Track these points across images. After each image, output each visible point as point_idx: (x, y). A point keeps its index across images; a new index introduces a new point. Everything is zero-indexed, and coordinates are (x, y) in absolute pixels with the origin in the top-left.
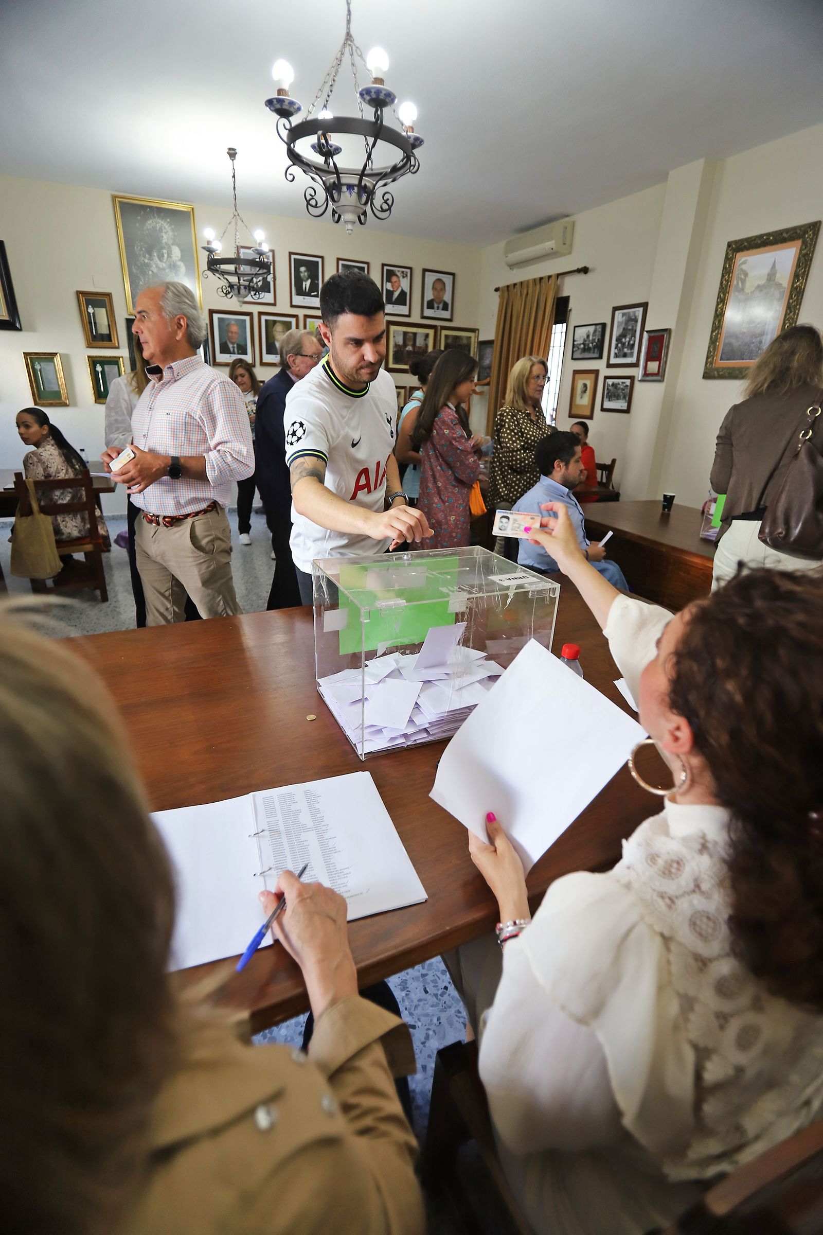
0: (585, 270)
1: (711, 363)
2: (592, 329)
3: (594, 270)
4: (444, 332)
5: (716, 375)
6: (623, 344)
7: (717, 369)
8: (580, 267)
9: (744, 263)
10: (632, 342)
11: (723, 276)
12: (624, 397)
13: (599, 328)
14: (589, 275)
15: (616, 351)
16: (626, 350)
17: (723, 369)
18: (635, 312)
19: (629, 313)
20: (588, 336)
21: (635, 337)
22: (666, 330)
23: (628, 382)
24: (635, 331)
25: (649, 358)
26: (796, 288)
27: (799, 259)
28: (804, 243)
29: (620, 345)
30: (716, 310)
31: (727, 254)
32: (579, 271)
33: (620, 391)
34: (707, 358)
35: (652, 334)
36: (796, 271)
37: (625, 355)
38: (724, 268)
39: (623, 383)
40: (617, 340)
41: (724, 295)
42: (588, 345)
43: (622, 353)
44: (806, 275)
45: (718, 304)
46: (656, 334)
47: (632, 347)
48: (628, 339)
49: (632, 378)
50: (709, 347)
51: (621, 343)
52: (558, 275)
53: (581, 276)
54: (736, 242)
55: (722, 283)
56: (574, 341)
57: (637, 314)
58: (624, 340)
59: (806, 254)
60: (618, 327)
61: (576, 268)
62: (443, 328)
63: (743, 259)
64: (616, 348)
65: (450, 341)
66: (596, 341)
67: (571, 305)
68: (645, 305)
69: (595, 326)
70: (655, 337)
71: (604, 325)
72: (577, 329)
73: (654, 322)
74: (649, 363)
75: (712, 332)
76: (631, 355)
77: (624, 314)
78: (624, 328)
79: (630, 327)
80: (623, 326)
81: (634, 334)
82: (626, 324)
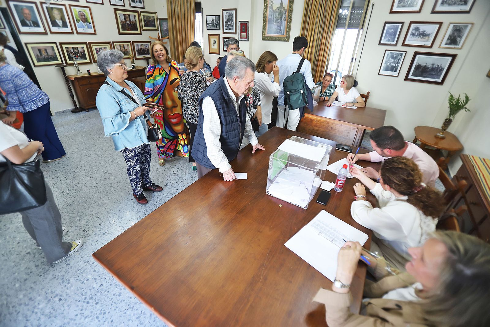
1: (265, 35)
2: (214, 18)
4: (142, 14)
5: (267, 39)
6: (229, 25)
7: (267, 37)
10: (232, 24)
11: (265, 2)
13: (217, 18)
15: (226, 27)
16: (230, 27)
17: (269, 37)
18: (232, 12)
19: (229, 12)
20: (213, 20)
22: (248, 21)
25: (242, 32)
26: (290, 10)
27: (290, 0)
29: (227, 25)
30: (264, 15)
34: (263, 33)
36: (289, 4)
37: (230, 29)
38: (265, 0)
40: (225, 23)
41: (266, 9)
42: (214, 24)
43: (229, 28)
44: (292, 6)
45: (264, 13)
46: (244, 23)
47: (232, 26)
48: (230, 23)
50: (263, 29)
51: (228, 24)
55: (265, 5)
56: (207, 22)
57: (233, 13)
58: (228, 23)
60: (225, 17)
62: (142, 12)
64: (226, 26)
66: (217, 22)
67: (202, 6)
68: (236, 10)
69: (215, 16)
70: (242, 23)
71: (219, 16)
72: (207, 17)
73: (242, 17)
74: (242, 34)
75: (263, 23)
76: (233, 29)
77: (227, 13)
78: (228, 18)
79: (230, 18)
80: (227, 17)
81: (233, 21)
82: (229, 17)
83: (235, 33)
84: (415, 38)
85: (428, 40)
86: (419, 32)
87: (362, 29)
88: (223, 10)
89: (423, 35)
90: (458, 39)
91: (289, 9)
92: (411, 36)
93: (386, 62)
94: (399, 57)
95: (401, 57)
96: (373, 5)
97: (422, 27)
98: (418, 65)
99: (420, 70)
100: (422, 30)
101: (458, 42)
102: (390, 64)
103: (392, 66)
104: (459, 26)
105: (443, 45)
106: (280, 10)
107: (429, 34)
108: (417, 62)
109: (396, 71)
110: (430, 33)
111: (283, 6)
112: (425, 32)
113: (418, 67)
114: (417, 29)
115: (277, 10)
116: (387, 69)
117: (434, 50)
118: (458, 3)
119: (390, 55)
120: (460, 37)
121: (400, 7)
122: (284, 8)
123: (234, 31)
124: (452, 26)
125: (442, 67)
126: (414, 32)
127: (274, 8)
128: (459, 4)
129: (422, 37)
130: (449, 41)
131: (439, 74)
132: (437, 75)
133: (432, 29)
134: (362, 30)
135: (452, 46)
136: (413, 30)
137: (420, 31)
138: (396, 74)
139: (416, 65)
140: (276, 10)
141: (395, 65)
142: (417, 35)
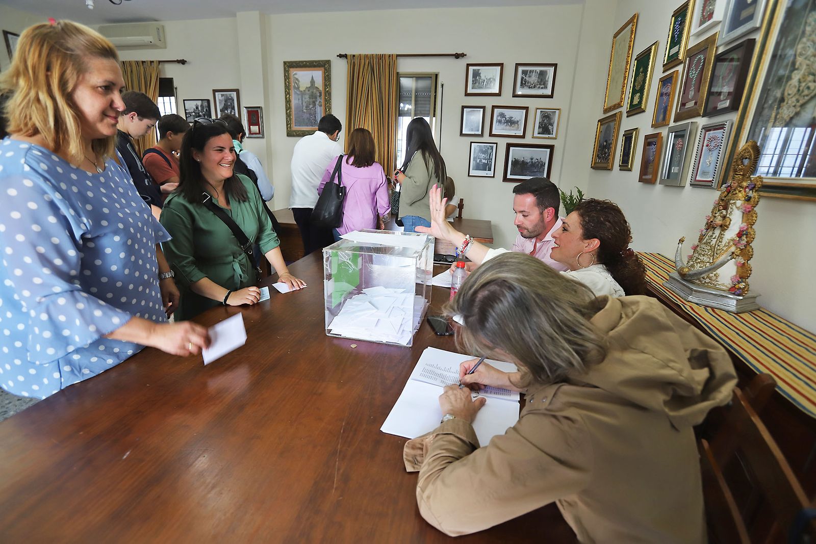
0: (183, 62)
1: (290, 127)
2: (199, 103)
3: (189, 63)
5: (295, 134)
7: (295, 131)
8: (179, 59)
9: (295, 74)
11: (285, 80)
13: (205, 104)
14: (186, 65)
17: (298, 131)
18: (230, 94)
19: (226, 94)
20: (197, 108)
21: (234, 110)
22: (260, 107)
24: (234, 107)
25: (251, 123)
26: (327, 91)
27: (325, 77)
28: (325, 69)
30: (286, 99)
31: (285, 68)
32: (178, 62)
34: (287, 125)
35: (250, 109)
36: (325, 83)
38: (285, 75)
40: (221, 111)
41: (289, 90)
42: (199, 113)
44: (330, 85)
45: (286, 96)
46: (252, 109)
48: (229, 111)
50: (287, 119)
52: (160, 62)
53: (181, 65)
54: (289, 62)
55: (285, 84)
56: (185, 110)
57: (232, 95)
58: (226, 111)
59: (328, 76)
60: (220, 103)
61: (176, 60)
63: (295, 72)
66: (205, 111)
67: (175, 85)
68: (237, 91)
69: (200, 101)
70: (251, 111)
71: (208, 101)
72: (185, 101)
73: (248, 101)
74: (251, 127)
75: (287, 110)
77: (222, 95)
78: (225, 104)
79: (229, 104)
80: (223, 102)
81: (233, 108)
82: (226, 101)
84: (503, 126)
85: (518, 129)
86: (506, 119)
87: (434, 116)
88: (215, 91)
89: (511, 122)
90: (550, 127)
91: (325, 90)
92: (498, 123)
93: (475, 158)
94: (490, 151)
95: (492, 150)
96: (442, 85)
97: (508, 113)
98: (514, 160)
99: (519, 166)
100: (508, 116)
101: (551, 131)
102: (481, 161)
103: (484, 163)
104: (547, 112)
105: (536, 135)
106: (311, 91)
107: (518, 121)
108: (512, 157)
109: (490, 170)
110: (518, 120)
111: (316, 86)
112: (513, 119)
113: (515, 163)
114: (502, 115)
115: (307, 92)
116: (478, 168)
117: (528, 140)
118: (538, 86)
119: (478, 149)
120: (552, 125)
121: (476, 88)
122: (317, 88)
124: (539, 111)
125: (542, 162)
126: (499, 118)
127: (302, 89)
128: (539, 88)
129: (511, 125)
130: (541, 130)
131: (541, 170)
132: (540, 172)
133: (519, 115)
134: (434, 118)
135: (547, 136)
136: (498, 116)
137: (506, 117)
138: (491, 173)
139: (512, 161)
140: (304, 91)
141: (487, 162)
142: (504, 123)
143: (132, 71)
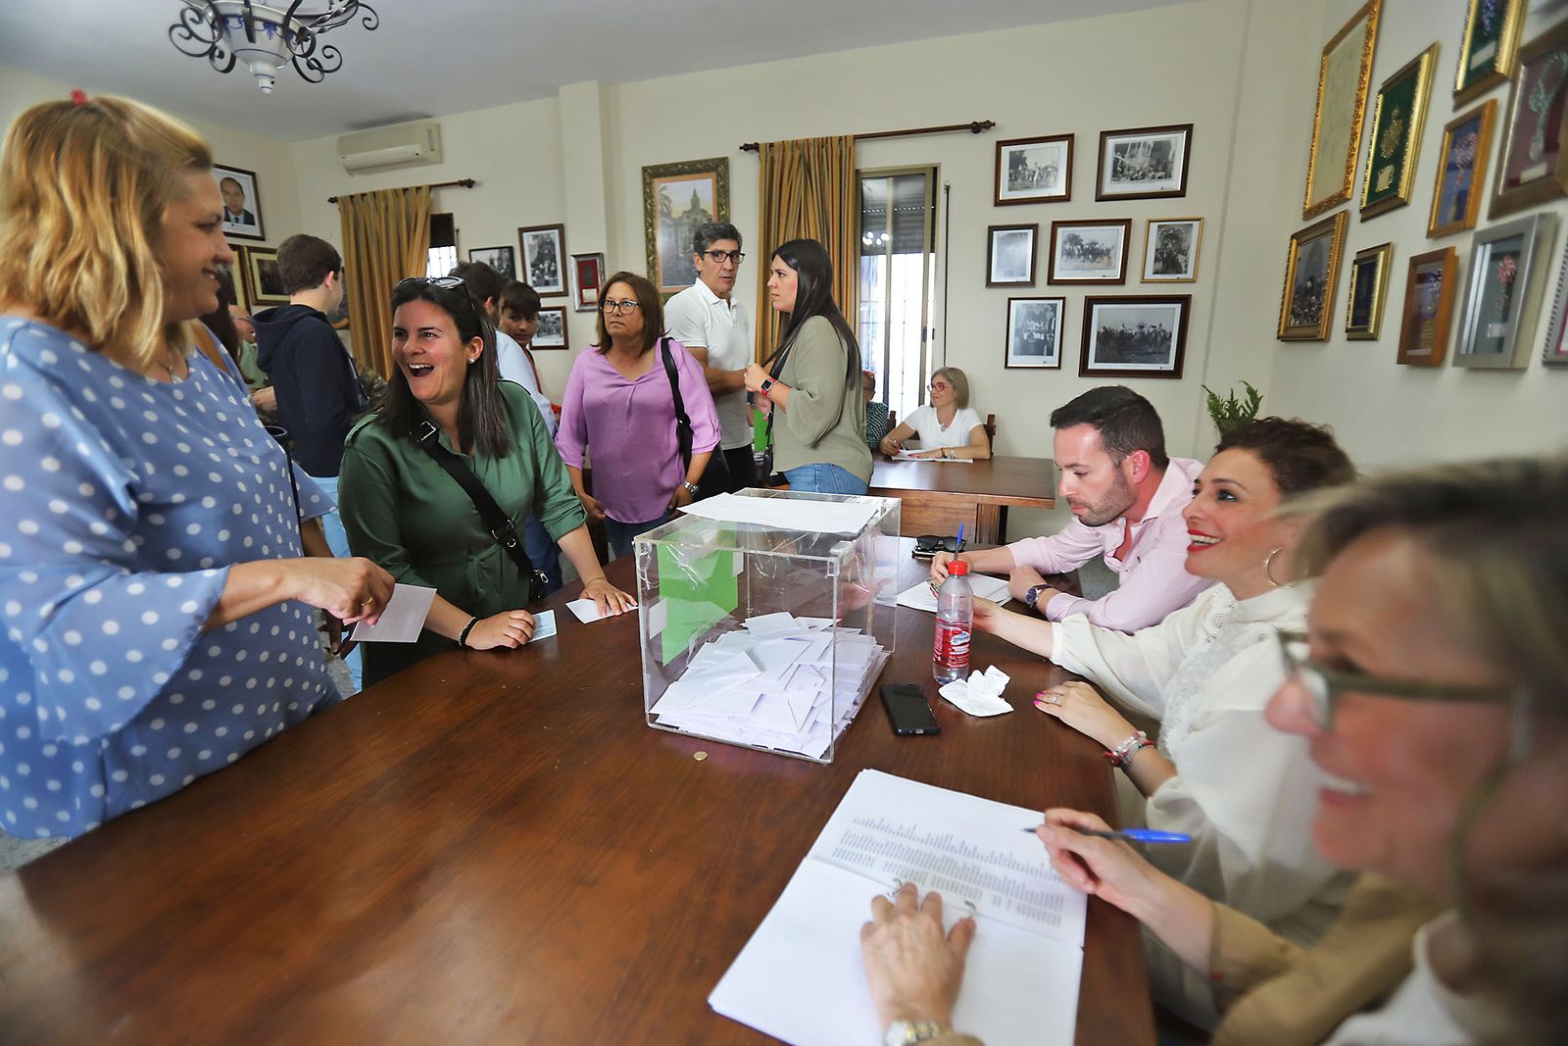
0: (469, 184)
2: (495, 254)
3: (480, 184)
4: (255, 256)
6: (542, 271)
8: (462, 179)
9: (664, 188)
10: (552, 268)
11: (645, 201)
12: (558, 331)
13: (506, 255)
14: (475, 189)
15: (534, 279)
16: (546, 277)
18: (548, 235)
19: (542, 235)
21: (555, 262)
22: (598, 254)
23: (559, 314)
24: (555, 256)
25: (583, 284)
27: (718, 190)
28: (718, 175)
29: (537, 272)
30: (647, 235)
31: (644, 179)
32: (462, 184)
33: (551, 324)
35: (581, 259)
36: (718, 201)
37: (547, 283)
38: (645, 193)
39: (552, 315)
40: (532, 266)
41: (652, 219)
43: (543, 281)
44: (727, 204)
45: (647, 229)
46: (586, 259)
47: (554, 273)
48: (546, 265)
49: (563, 309)
51: (539, 269)
52: (431, 187)
53: (466, 190)
54: (651, 168)
55: (646, 207)
57: (552, 236)
58: (541, 266)
59: (723, 186)
60: (531, 251)
61: (457, 180)
62: (252, 249)
63: (663, 185)
64: (533, 275)
65: (267, 268)
66: (505, 267)
67: (457, 224)
68: (560, 227)
69: (497, 250)
70: (584, 261)
71: (511, 249)
72: (472, 253)
73: (577, 245)
74: (584, 291)
75: (648, 257)
76: (555, 283)
77: (535, 237)
78: (539, 253)
79: (546, 252)
80: (537, 249)
81: (553, 259)
82: (540, 247)
83: (565, 293)
84: (1076, 262)
85: (1109, 266)
86: (1082, 246)
87: (932, 251)
88: (522, 231)
89: (1094, 253)
90: (1181, 258)
91: (719, 212)
92: (1065, 257)
93: (1018, 332)
94: (1049, 315)
95: (1055, 313)
96: (948, 189)
97: (1087, 234)
98: (1102, 330)
99: (1113, 344)
100: (1088, 242)
101: (1183, 265)
102: (1031, 336)
103: (1039, 340)
104: (1171, 227)
105: (1149, 275)
106: (693, 217)
107: (1108, 251)
108: (1099, 326)
109: (1050, 353)
110: (1109, 247)
111: (701, 207)
112: (1097, 246)
113: (1106, 336)
114: (1074, 240)
115: (685, 220)
116: (1025, 350)
117: (1132, 288)
118: (1150, 175)
119: (1024, 312)
120: (1184, 253)
121: (1016, 189)
122: (703, 211)
123: (560, 288)
124: (1154, 226)
125: (1164, 331)
126: (1068, 246)
127: (676, 215)
128: (1153, 177)
129: (1094, 259)
130: (1160, 265)
131: (1163, 349)
132: (1161, 353)
133: (1111, 238)
134: (932, 256)
135: (1174, 277)
136: (1065, 243)
137: (1084, 243)
138: (1053, 361)
139: (1098, 333)
140: (680, 218)
141: (1045, 336)
142: (1079, 256)
143: (387, 208)
